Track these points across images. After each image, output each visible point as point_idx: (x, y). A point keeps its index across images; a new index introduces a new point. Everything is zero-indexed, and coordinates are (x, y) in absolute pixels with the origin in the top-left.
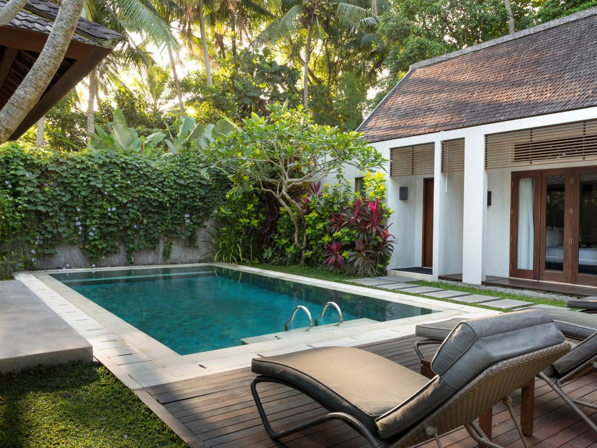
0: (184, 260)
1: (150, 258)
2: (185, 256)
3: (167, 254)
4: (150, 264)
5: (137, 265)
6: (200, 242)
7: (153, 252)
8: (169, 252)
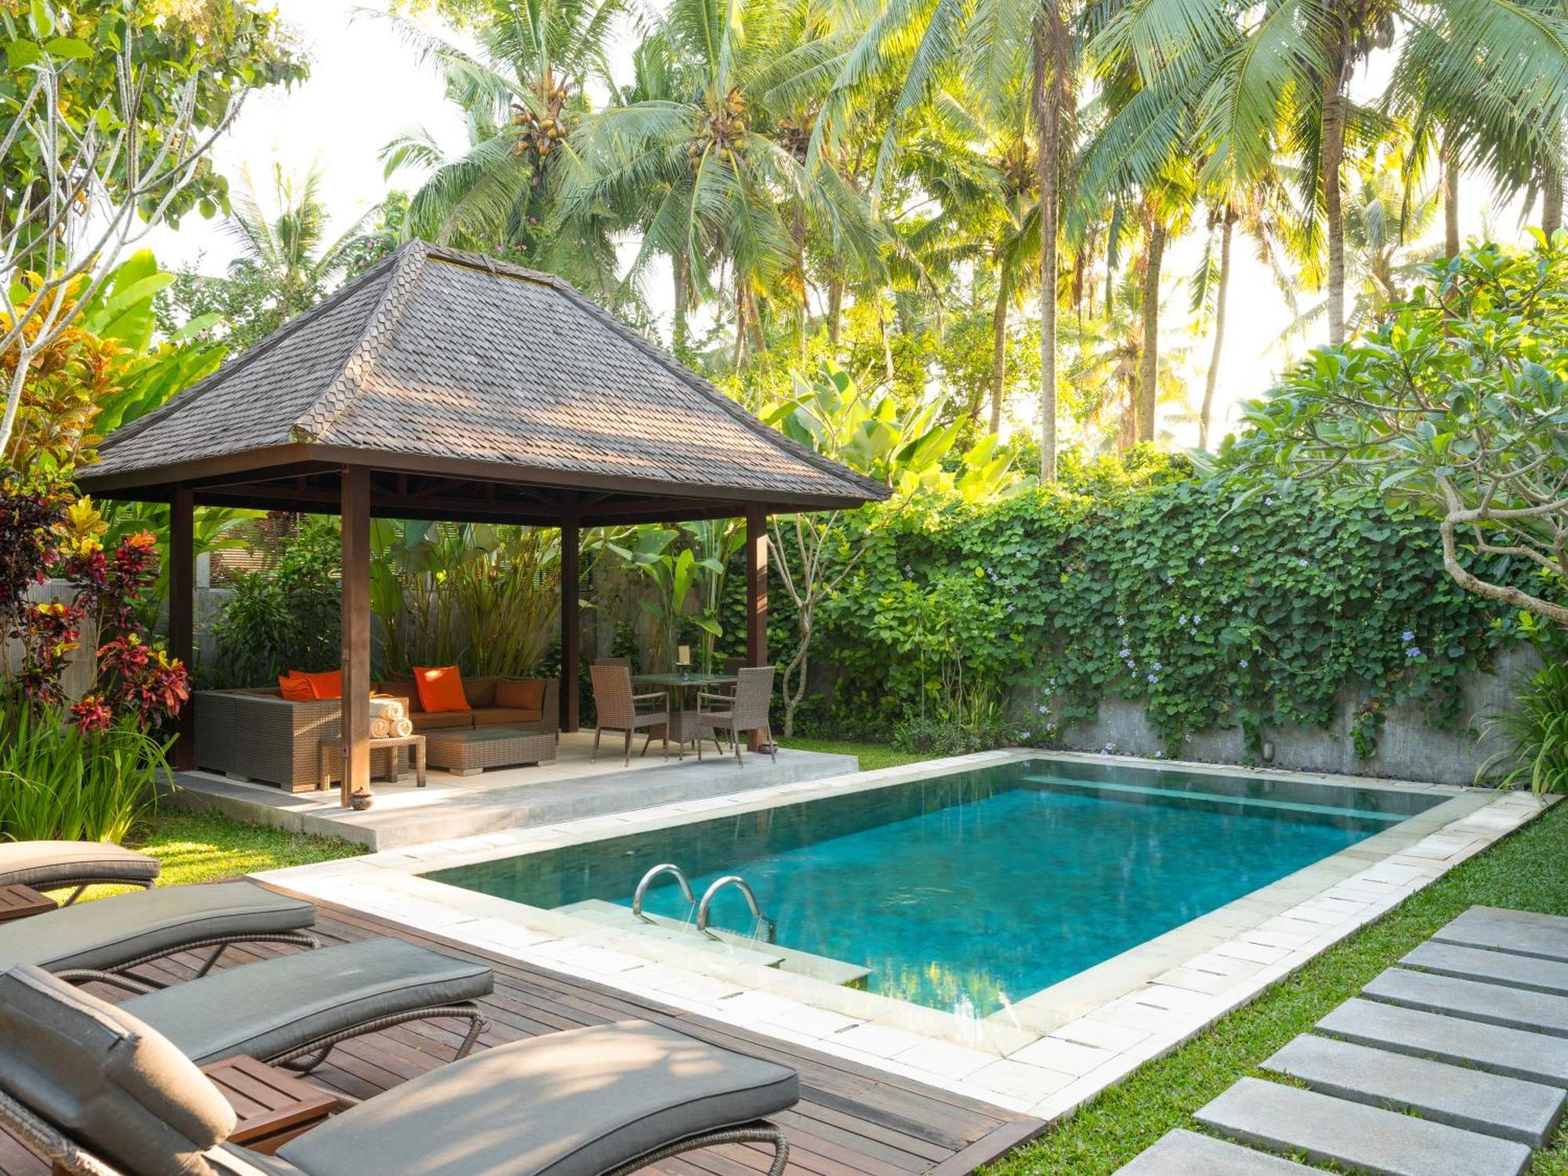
0: (1429, 771)
1: (1319, 750)
2: (1428, 758)
3: (1367, 748)
4: (1316, 770)
5: (1281, 766)
6: (1484, 720)
7: (1325, 735)
8: (1374, 743)
